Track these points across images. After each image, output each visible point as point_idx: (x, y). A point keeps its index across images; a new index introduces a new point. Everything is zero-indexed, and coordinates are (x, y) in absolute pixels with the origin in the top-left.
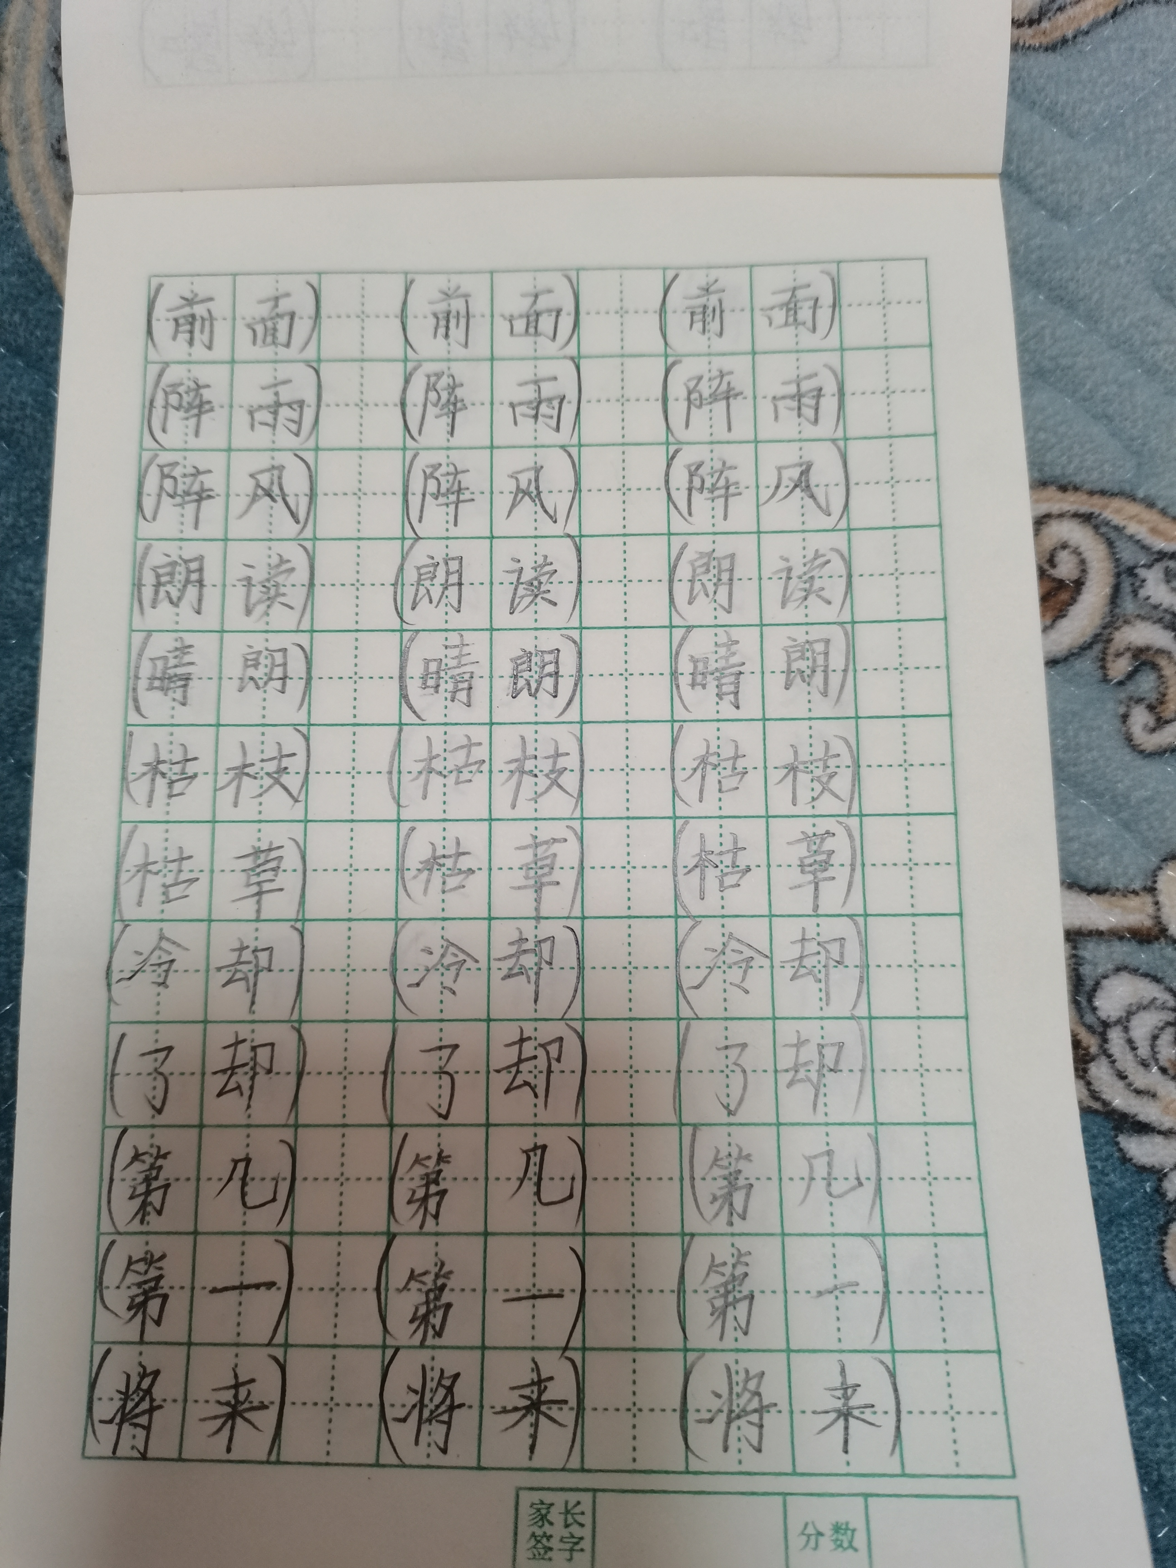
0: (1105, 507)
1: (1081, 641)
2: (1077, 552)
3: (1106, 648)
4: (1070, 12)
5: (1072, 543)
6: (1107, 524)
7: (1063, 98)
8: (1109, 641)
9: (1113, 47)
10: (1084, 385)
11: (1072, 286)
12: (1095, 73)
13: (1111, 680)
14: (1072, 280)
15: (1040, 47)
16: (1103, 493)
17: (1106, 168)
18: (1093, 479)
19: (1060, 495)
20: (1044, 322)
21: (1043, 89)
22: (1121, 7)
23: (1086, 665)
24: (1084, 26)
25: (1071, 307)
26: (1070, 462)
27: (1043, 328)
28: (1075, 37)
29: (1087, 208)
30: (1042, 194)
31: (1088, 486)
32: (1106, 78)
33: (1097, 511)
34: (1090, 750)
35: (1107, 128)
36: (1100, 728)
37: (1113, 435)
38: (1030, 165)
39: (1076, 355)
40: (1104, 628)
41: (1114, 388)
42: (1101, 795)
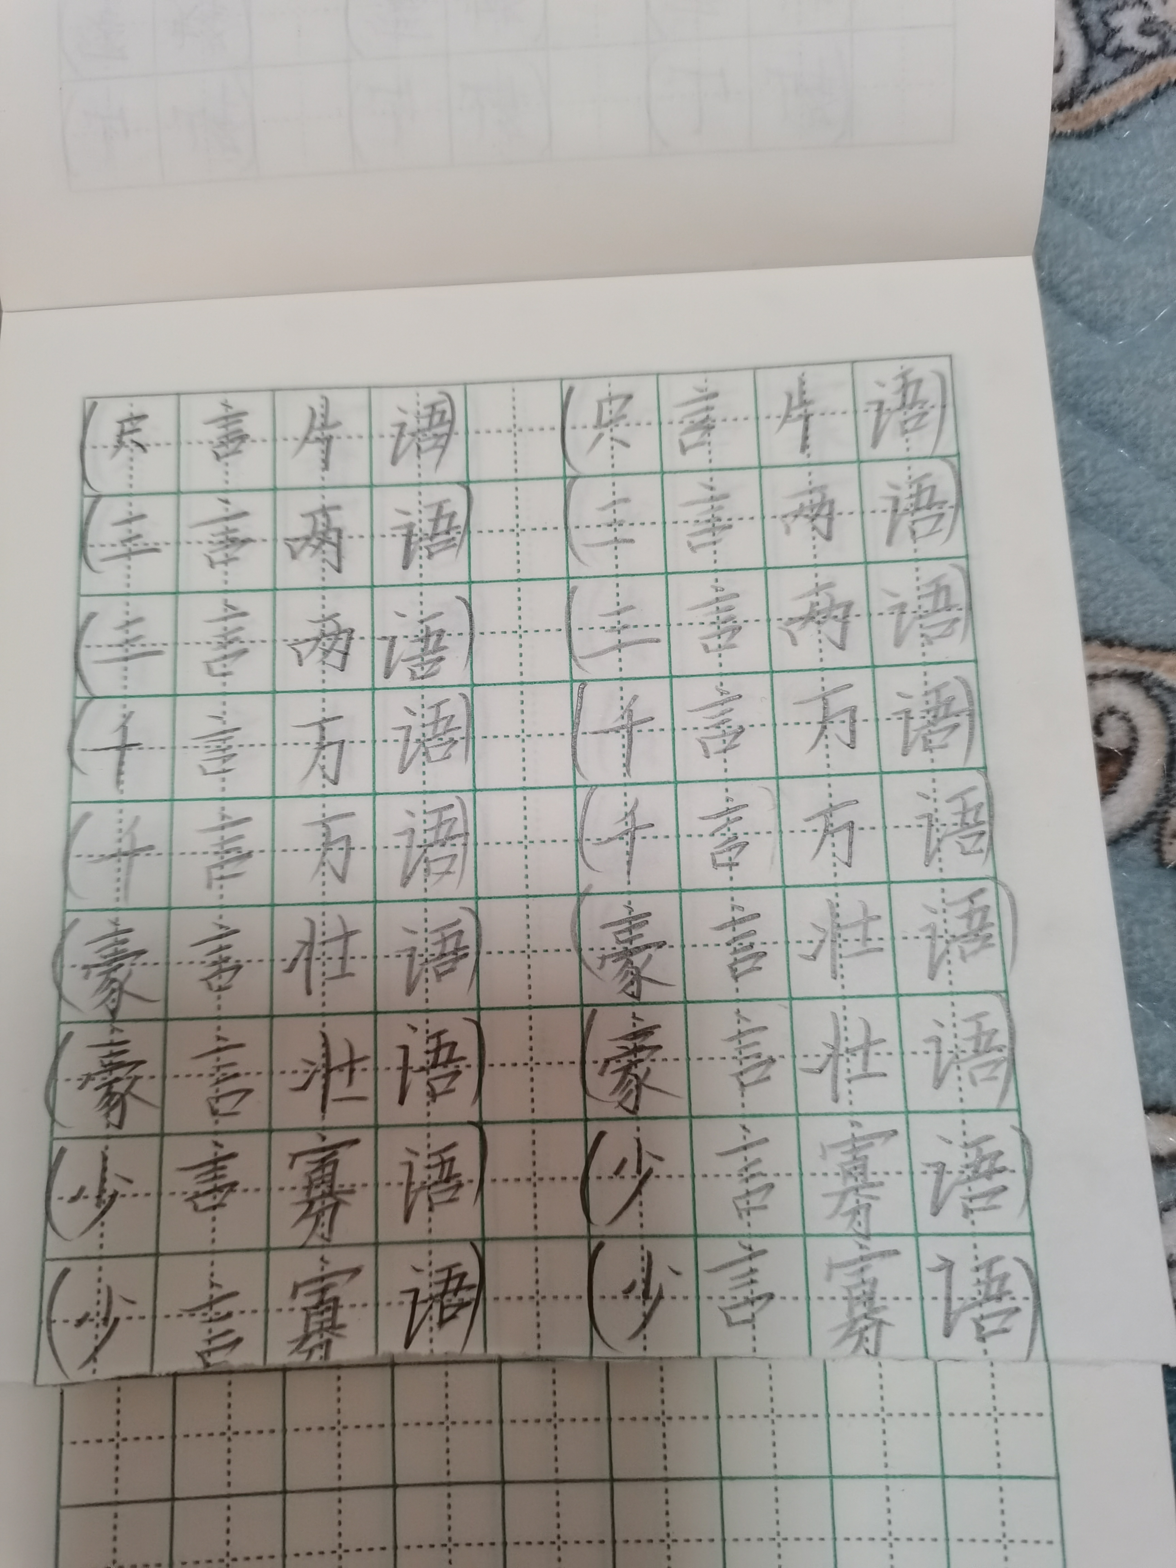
0: (1157, 665)
1: (1133, 820)
2: (1126, 718)
3: (1161, 829)
4: (1106, 94)
5: (1120, 708)
6: (1160, 684)
7: (1099, 193)
8: (1165, 820)
9: (1154, 133)
10: (1130, 524)
11: (1115, 410)
12: (1135, 163)
13: (1168, 864)
14: (1115, 402)
15: (1072, 134)
16: (1153, 648)
17: (1150, 273)
18: (1142, 633)
19: (1106, 651)
20: (1083, 453)
21: (1077, 183)
22: (1163, 86)
23: (1139, 848)
24: (1122, 109)
25: (1114, 432)
26: (1117, 614)
27: (1083, 460)
28: (1112, 122)
29: (1129, 319)
30: (1077, 303)
31: (1138, 641)
32: (1147, 170)
33: (1147, 669)
34: (1146, 947)
35: (1149, 225)
36: (1156, 921)
37: (1165, 581)
38: (1065, 271)
39: (1120, 490)
40: (1159, 805)
41: (1164, 527)
42: (1159, 999)
